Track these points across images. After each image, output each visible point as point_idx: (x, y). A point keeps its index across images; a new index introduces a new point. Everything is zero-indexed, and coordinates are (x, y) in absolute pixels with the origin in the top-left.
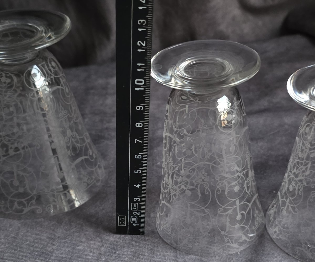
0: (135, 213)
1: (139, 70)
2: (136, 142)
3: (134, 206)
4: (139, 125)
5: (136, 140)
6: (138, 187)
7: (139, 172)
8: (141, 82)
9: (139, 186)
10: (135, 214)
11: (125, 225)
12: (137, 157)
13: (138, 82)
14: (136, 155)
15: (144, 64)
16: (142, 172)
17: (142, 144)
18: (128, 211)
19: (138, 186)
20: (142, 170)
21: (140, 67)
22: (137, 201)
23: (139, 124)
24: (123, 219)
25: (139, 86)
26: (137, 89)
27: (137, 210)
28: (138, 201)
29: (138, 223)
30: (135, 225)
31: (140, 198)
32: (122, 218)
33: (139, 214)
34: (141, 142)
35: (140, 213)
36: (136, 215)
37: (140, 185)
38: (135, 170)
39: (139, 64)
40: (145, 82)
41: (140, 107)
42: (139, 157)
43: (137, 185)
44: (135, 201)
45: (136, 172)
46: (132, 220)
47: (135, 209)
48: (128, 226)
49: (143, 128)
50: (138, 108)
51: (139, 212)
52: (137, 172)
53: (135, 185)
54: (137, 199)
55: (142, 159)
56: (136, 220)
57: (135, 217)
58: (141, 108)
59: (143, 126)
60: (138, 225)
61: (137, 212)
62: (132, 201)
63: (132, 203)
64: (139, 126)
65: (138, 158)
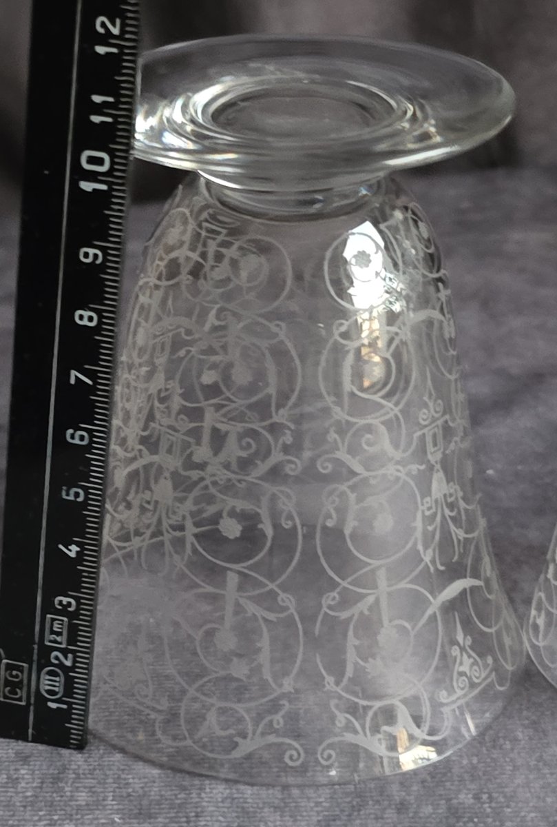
0: (57, 658)
1: (96, 119)
2: (73, 381)
3: (55, 629)
4: (86, 319)
5: (74, 373)
6: (73, 555)
7: (77, 495)
8: (100, 162)
9: (73, 551)
10: (56, 662)
11: (23, 703)
12: (73, 437)
13: (92, 160)
14: (70, 431)
15: (111, 99)
16: (87, 498)
17: (93, 390)
18: (36, 647)
19: (70, 550)
20: (85, 489)
21: (99, 109)
22: (64, 611)
23: (86, 314)
24: (17, 676)
25: (93, 176)
26: (87, 186)
27: (63, 646)
28: (69, 609)
29: (64, 699)
30: (53, 705)
31: (77, 599)
32: (14, 673)
33: (68, 663)
34: (90, 382)
35: (75, 661)
36: (61, 666)
37: (78, 549)
38: (64, 488)
39: (97, 99)
40: (112, 163)
41: (91, 251)
42: (82, 438)
43: (70, 547)
44: (60, 607)
45: (68, 495)
46: (46, 683)
47: (59, 639)
48: (32, 708)
49: (98, 330)
50: (86, 255)
51: (70, 656)
52: (71, 498)
53: (61, 547)
54: (65, 600)
55: (88, 448)
56: (58, 684)
57: (56, 675)
58: (96, 256)
59: (100, 322)
60: (65, 707)
61: (65, 652)
62: (48, 607)
63: (49, 616)
64: (85, 322)
65: (77, 441)
